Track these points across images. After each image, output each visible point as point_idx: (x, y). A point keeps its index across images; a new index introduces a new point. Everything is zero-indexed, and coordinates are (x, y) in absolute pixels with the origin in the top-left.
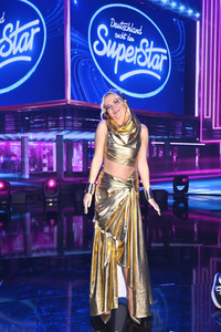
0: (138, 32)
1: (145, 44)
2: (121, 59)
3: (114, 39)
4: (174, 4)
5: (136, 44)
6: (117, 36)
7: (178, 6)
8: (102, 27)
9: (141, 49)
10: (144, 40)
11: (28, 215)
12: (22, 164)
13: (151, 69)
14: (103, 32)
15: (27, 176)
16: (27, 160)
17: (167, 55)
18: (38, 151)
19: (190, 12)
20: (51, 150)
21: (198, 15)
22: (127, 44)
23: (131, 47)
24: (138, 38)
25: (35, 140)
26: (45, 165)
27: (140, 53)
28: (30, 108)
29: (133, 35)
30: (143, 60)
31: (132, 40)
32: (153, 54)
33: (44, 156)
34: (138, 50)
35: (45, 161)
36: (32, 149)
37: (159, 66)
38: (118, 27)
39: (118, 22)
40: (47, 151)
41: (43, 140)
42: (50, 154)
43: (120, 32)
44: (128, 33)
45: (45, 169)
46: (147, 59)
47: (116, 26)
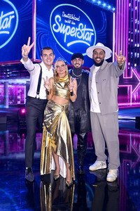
0: (78, 19)
1: (81, 26)
2: (68, 34)
3: (64, 23)
4: (99, 2)
5: (76, 26)
6: (66, 21)
7: (102, 3)
8: (57, 16)
9: (79, 29)
10: (81, 24)
11: (7, 131)
12: (5, 99)
13: (85, 40)
14: (58, 19)
15: (7, 107)
16: (7, 96)
17: (93, 32)
18: (14, 91)
19: (109, 7)
20: (23, 91)
21: (114, 9)
22: (71, 26)
23: (73, 28)
24: (77, 23)
25: (13, 84)
26: (19, 100)
27: (79, 31)
28: (10, 64)
29: (75, 21)
30: (80, 35)
31: (74, 24)
32: (86, 32)
33: (19, 94)
34: (77, 29)
35: (19, 97)
36: (11, 90)
37: (89, 39)
38: (67, 17)
39: (67, 14)
40: (20, 91)
41: (18, 84)
42: (22, 93)
43: (67, 19)
44: (72, 20)
45: (19, 103)
46: (83, 35)
47: (65, 16)
